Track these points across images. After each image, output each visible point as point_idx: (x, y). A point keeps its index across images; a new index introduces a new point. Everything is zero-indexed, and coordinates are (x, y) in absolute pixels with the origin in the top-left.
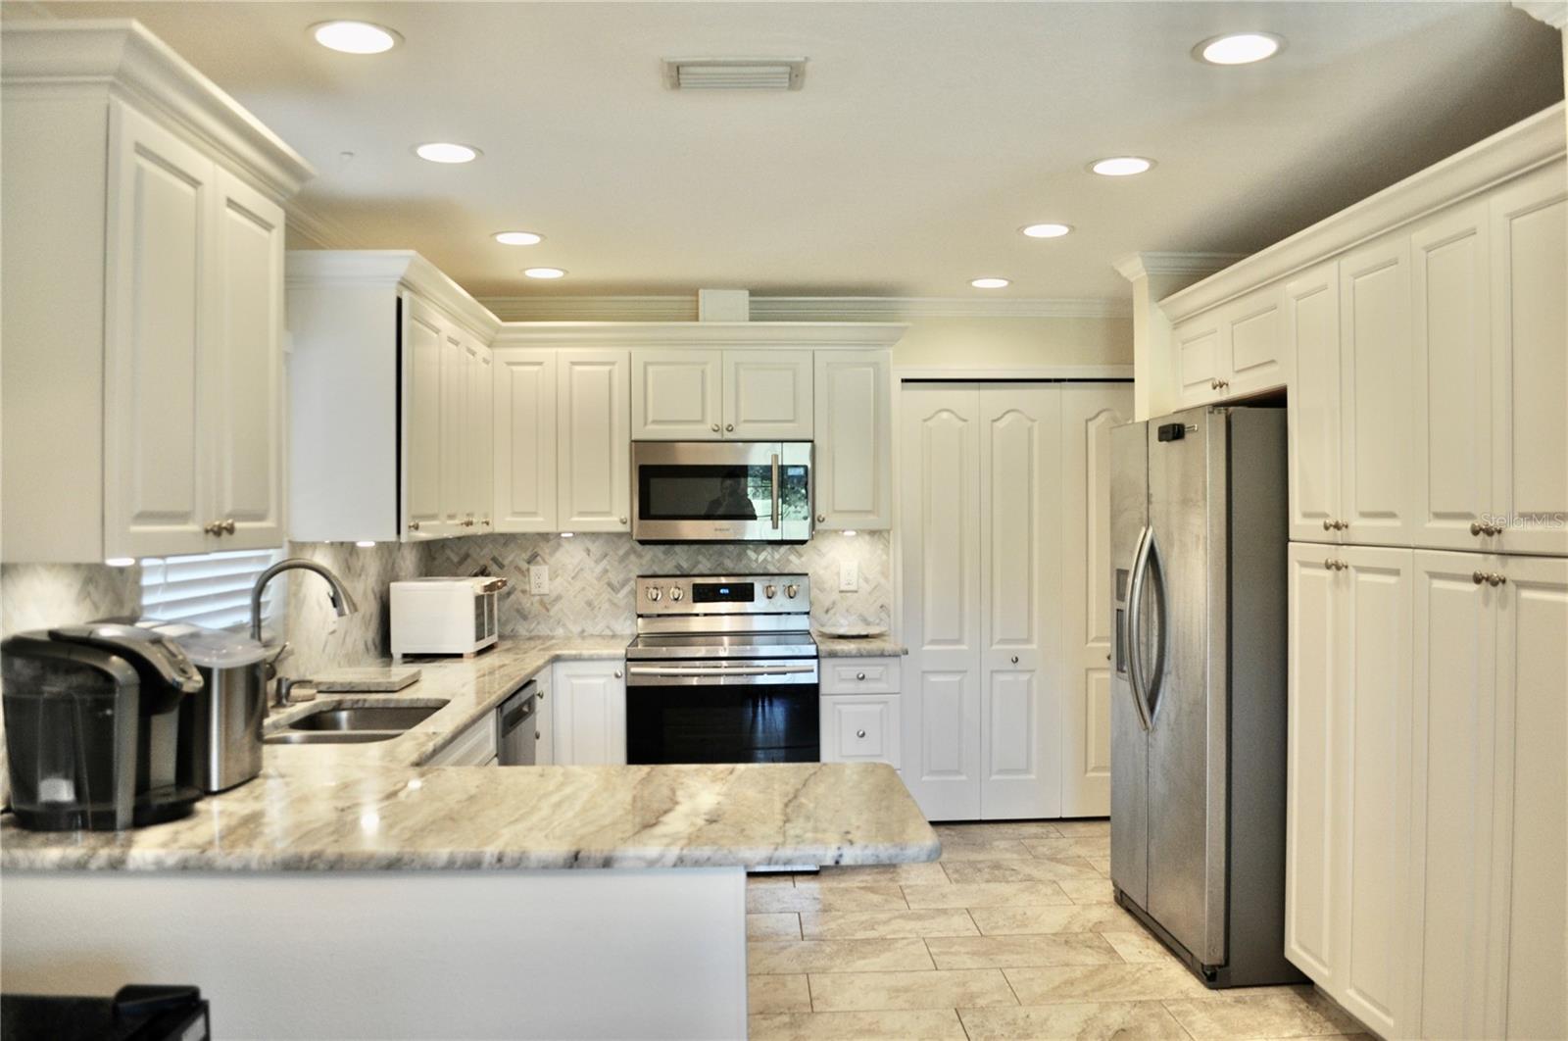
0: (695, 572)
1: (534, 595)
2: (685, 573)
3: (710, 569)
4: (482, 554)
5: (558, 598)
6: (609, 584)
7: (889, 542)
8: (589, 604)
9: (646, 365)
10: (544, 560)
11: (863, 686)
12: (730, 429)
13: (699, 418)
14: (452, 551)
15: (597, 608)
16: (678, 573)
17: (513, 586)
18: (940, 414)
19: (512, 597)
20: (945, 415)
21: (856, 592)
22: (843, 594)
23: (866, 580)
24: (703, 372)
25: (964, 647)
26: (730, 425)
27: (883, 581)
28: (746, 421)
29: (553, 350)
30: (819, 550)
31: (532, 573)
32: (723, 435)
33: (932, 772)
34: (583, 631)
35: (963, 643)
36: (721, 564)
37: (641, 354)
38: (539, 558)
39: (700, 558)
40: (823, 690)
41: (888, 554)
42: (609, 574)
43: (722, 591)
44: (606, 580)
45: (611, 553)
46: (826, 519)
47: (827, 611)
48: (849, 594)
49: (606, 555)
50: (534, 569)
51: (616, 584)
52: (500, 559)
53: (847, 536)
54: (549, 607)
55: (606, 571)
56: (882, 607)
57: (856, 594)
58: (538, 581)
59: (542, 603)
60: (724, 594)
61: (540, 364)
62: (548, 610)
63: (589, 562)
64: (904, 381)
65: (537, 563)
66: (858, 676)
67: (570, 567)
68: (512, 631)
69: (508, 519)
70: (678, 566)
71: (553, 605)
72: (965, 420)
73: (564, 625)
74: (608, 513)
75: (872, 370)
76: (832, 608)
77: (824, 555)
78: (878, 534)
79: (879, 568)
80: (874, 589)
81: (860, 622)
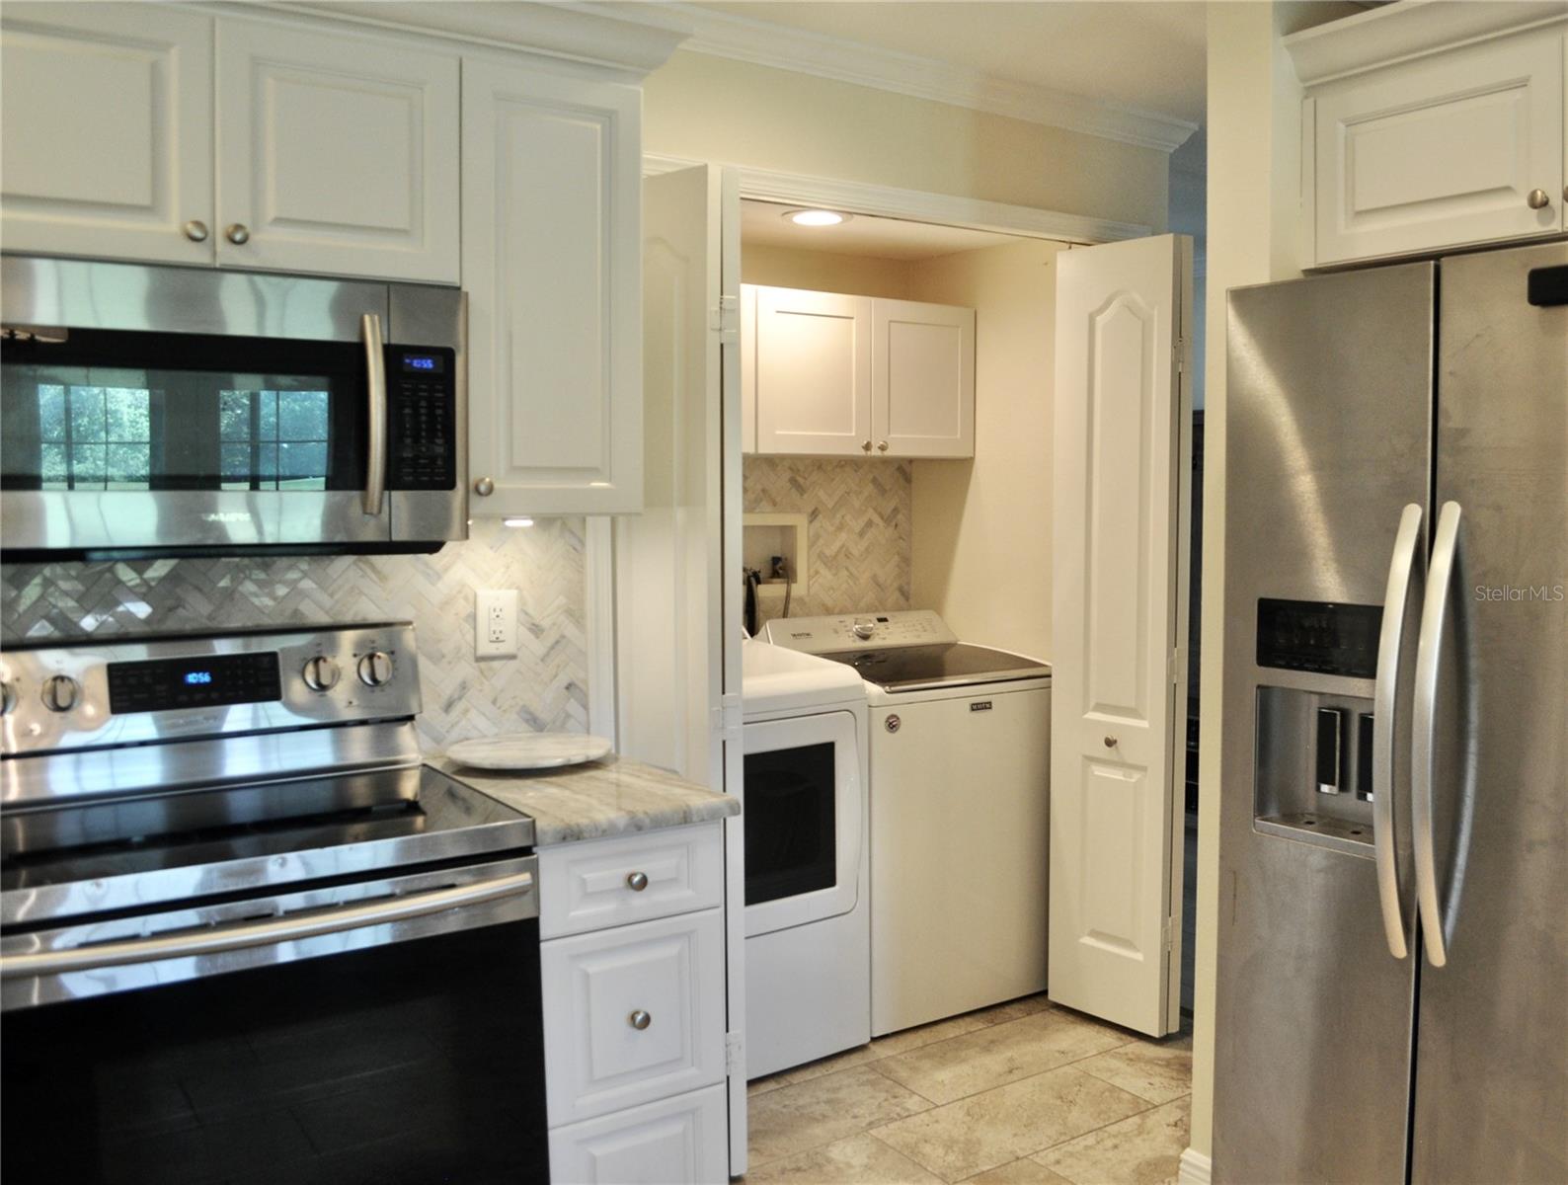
0: (104, 631)
7: (582, 543)
12: (238, 237)
13: (147, 201)
16: (58, 635)
21: (513, 657)
22: (483, 665)
23: (536, 630)
26: (238, 227)
27: (570, 630)
28: (279, 221)
32: (214, 254)
40: (545, 930)
41: (581, 567)
43: (192, 678)
46: (496, 486)
47: (448, 707)
48: (496, 664)
53: (515, 530)
56: (568, 688)
57: (512, 663)
60: (198, 686)
66: (630, 879)
75: (598, 128)
76: (460, 698)
77: (439, 577)
78: (558, 524)
79: (562, 600)
80: (552, 648)
81: (525, 726)
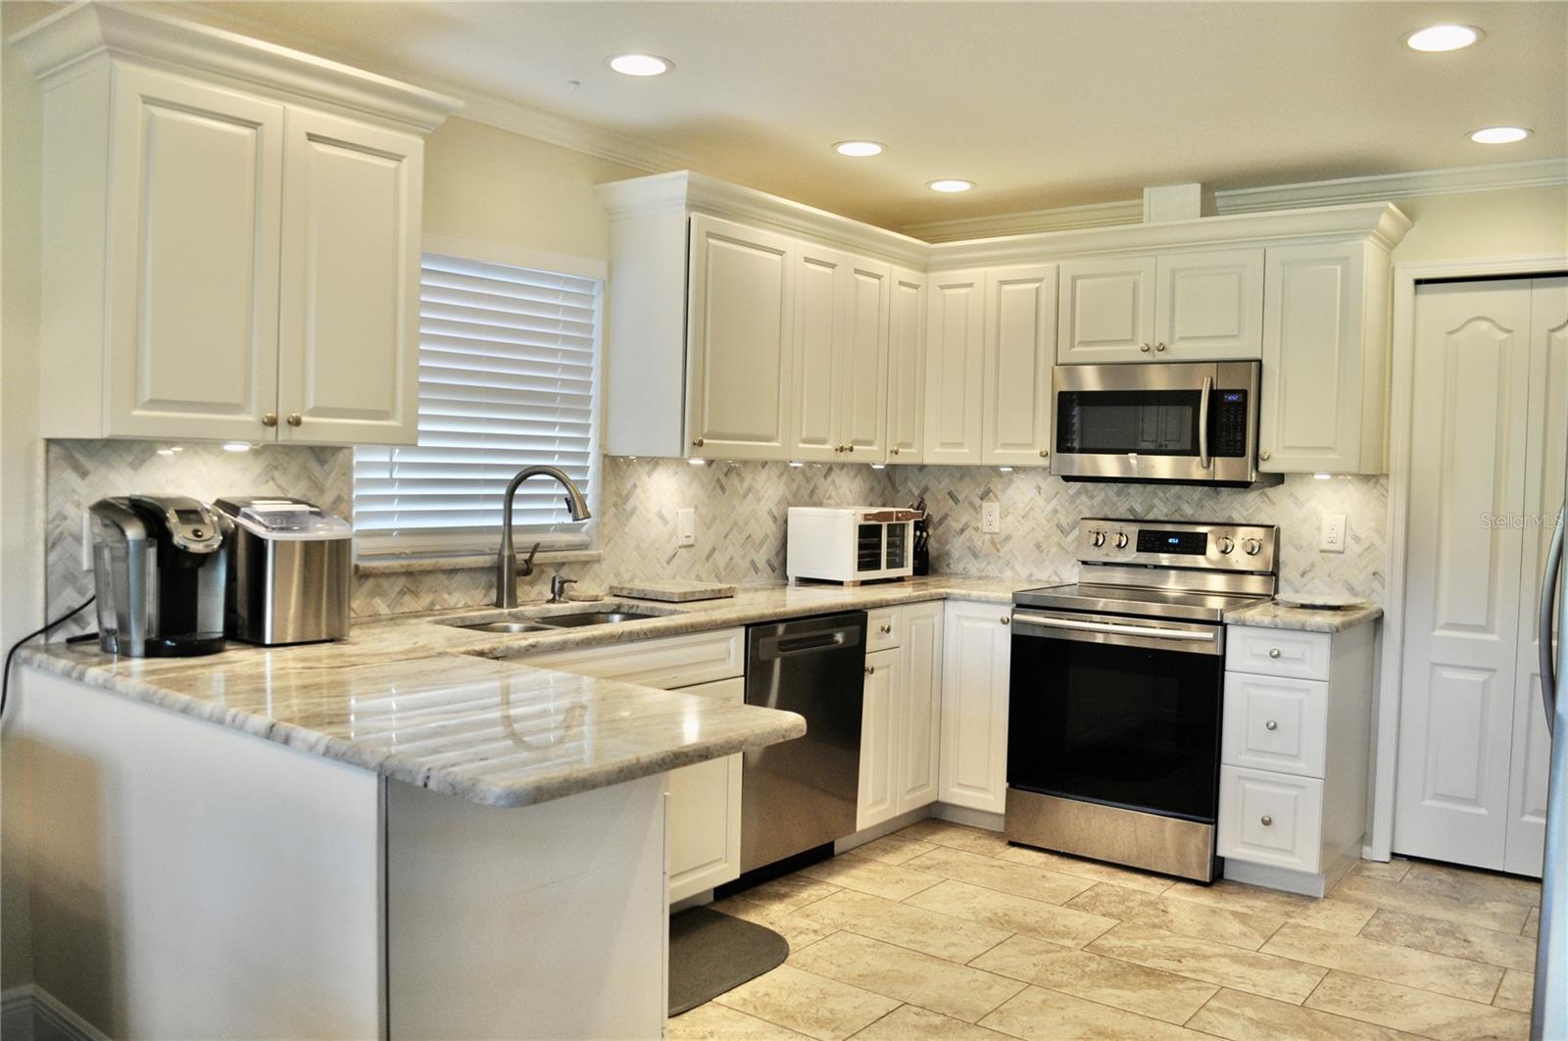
0: (1150, 517)
1: (985, 533)
2: (1140, 518)
3: (1166, 515)
4: (940, 487)
5: (1008, 538)
6: (1059, 526)
7: (1387, 491)
8: (1038, 546)
9: (1074, 279)
10: (996, 498)
11: (1278, 666)
12: (1162, 349)
13: (1130, 337)
14: (914, 483)
15: (1045, 552)
16: (1132, 517)
17: (966, 523)
18: (1477, 323)
19: (966, 534)
20: (1484, 325)
21: (1342, 553)
22: (1324, 554)
23: (1357, 539)
24: (1134, 283)
25: (1494, 637)
26: (1162, 344)
27: (1377, 541)
28: (1183, 338)
29: (982, 270)
30: (1296, 498)
31: (984, 511)
32: (1153, 356)
33: (1438, 796)
34: (1031, 575)
35: (1492, 633)
36: (1179, 509)
37: (1069, 267)
38: (991, 494)
39: (1156, 501)
40: (1229, 665)
41: (1385, 506)
42: (1059, 515)
43: (1171, 541)
44: (1056, 522)
45: (1062, 491)
46: (1272, 458)
47: (1303, 575)
48: (1332, 555)
49: (1057, 494)
50: (985, 504)
51: (1065, 524)
52: (955, 493)
54: (999, 546)
55: (1055, 511)
56: (1374, 574)
57: (1341, 556)
58: (990, 518)
59: (993, 543)
60: (1173, 544)
61: (971, 285)
62: (998, 551)
63: (1040, 501)
64: (1418, 282)
65: (990, 500)
66: (1271, 653)
67: (1021, 505)
68: (964, 569)
69: (936, 450)
70: (1131, 510)
71: (1002, 547)
72: (1509, 331)
73: (1013, 568)
74: (1030, 445)
75: (1339, 267)
76: (1310, 571)
77: (1302, 505)
78: (1374, 480)
79: (1373, 524)
80: (1366, 550)
81: (1346, 591)
